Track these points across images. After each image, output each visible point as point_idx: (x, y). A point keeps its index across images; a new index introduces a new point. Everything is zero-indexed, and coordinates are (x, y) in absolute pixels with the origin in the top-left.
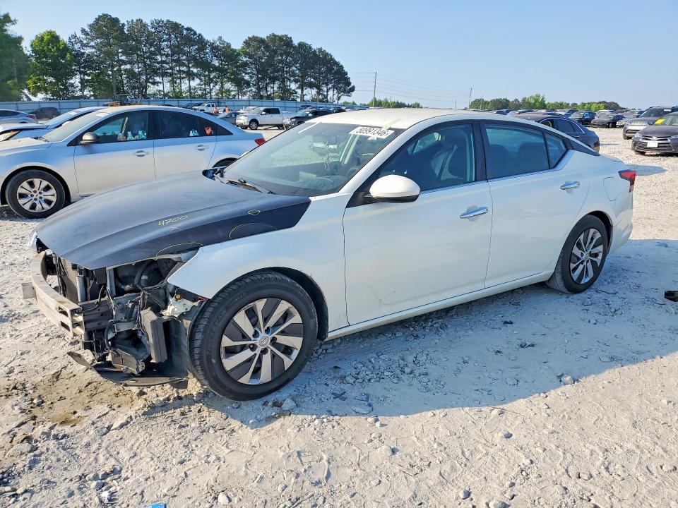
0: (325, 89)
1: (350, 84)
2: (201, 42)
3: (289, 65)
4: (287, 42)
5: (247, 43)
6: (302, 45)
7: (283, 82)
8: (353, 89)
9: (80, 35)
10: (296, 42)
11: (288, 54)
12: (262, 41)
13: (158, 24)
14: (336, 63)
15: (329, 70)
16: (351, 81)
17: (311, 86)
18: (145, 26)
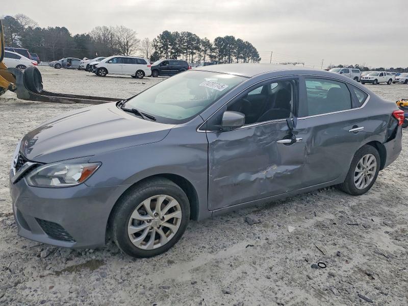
0: (248, 59)
1: (258, 57)
2: (198, 39)
3: (233, 49)
4: (233, 38)
5: (216, 40)
6: (239, 40)
7: (230, 56)
8: (260, 60)
9: (157, 38)
10: (236, 39)
11: (233, 44)
12: (222, 39)
13: (183, 33)
14: (254, 48)
15: (250, 51)
16: (260, 55)
17: (241, 58)
18: (179, 34)
